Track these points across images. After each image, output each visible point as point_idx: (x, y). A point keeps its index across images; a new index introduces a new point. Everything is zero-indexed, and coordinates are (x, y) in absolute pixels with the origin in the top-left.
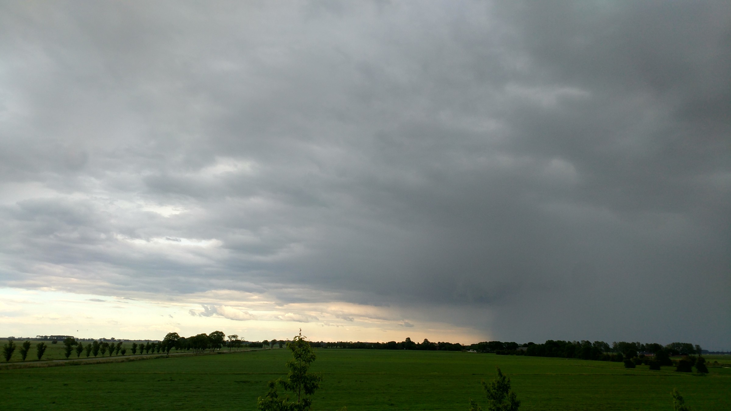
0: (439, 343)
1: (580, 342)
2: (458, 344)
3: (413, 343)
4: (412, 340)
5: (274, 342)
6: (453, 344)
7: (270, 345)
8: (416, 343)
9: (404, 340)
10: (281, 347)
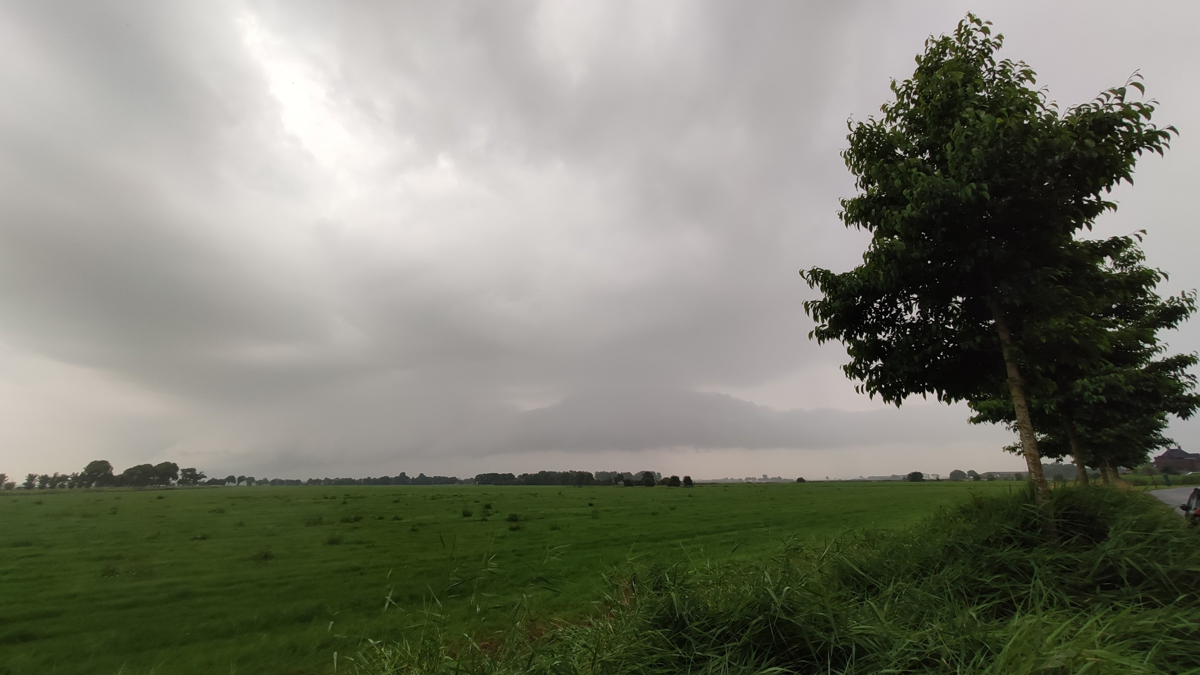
0: (435, 477)
1: (568, 472)
2: (454, 478)
3: (408, 478)
4: (407, 475)
5: (241, 479)
6: (449, 477)
7: (237, 482)
8: (411, 478)
9: (398, 475)
10: (249, 484)
